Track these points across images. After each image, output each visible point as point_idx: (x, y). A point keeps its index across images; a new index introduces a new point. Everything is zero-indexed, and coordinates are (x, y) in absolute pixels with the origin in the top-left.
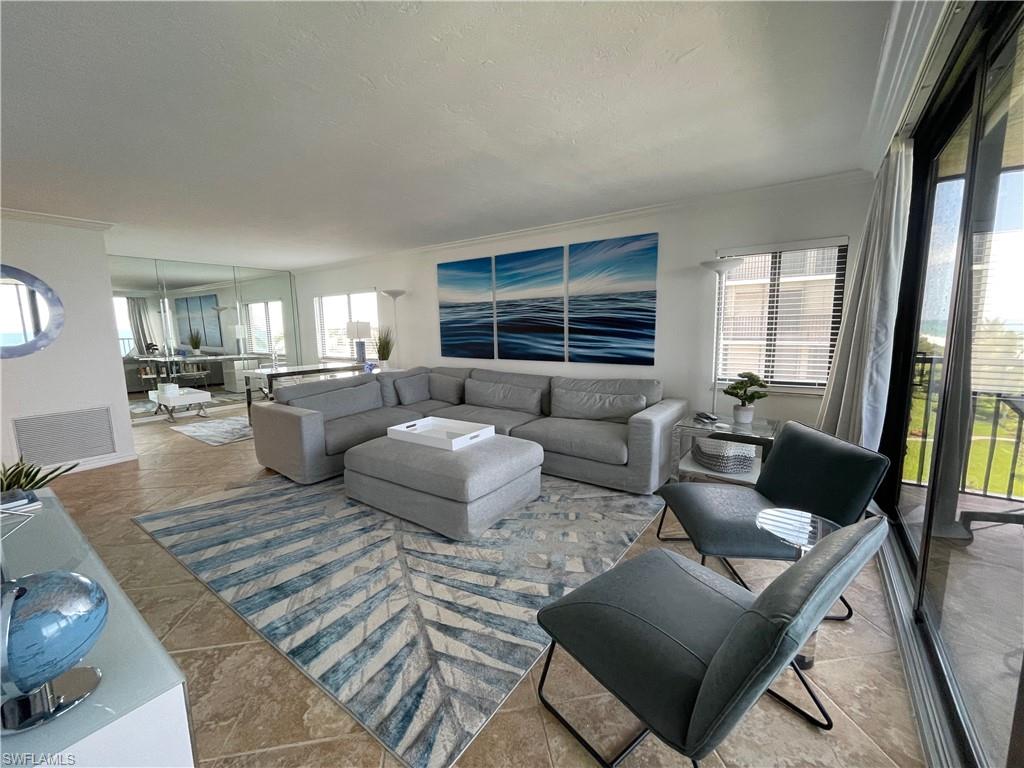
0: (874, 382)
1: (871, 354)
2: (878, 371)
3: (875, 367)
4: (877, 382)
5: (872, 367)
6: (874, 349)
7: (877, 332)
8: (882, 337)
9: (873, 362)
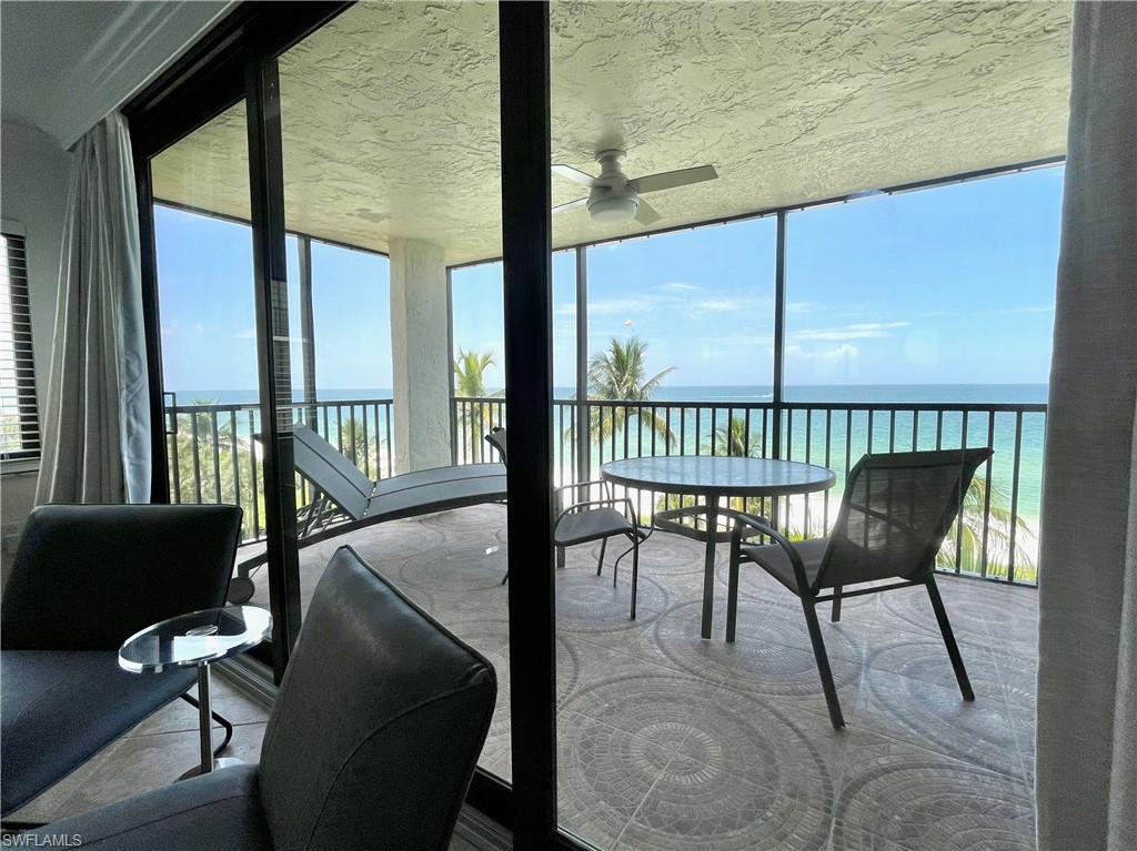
0: (134, 432)
1: (124, 393)
2: (136, 416)
3: (132, 412)
4: (138, 433)
5: (128, 410)
6: (128, 386)
7: (127, 361)
8: (134, 368)
9: (128, 405)
